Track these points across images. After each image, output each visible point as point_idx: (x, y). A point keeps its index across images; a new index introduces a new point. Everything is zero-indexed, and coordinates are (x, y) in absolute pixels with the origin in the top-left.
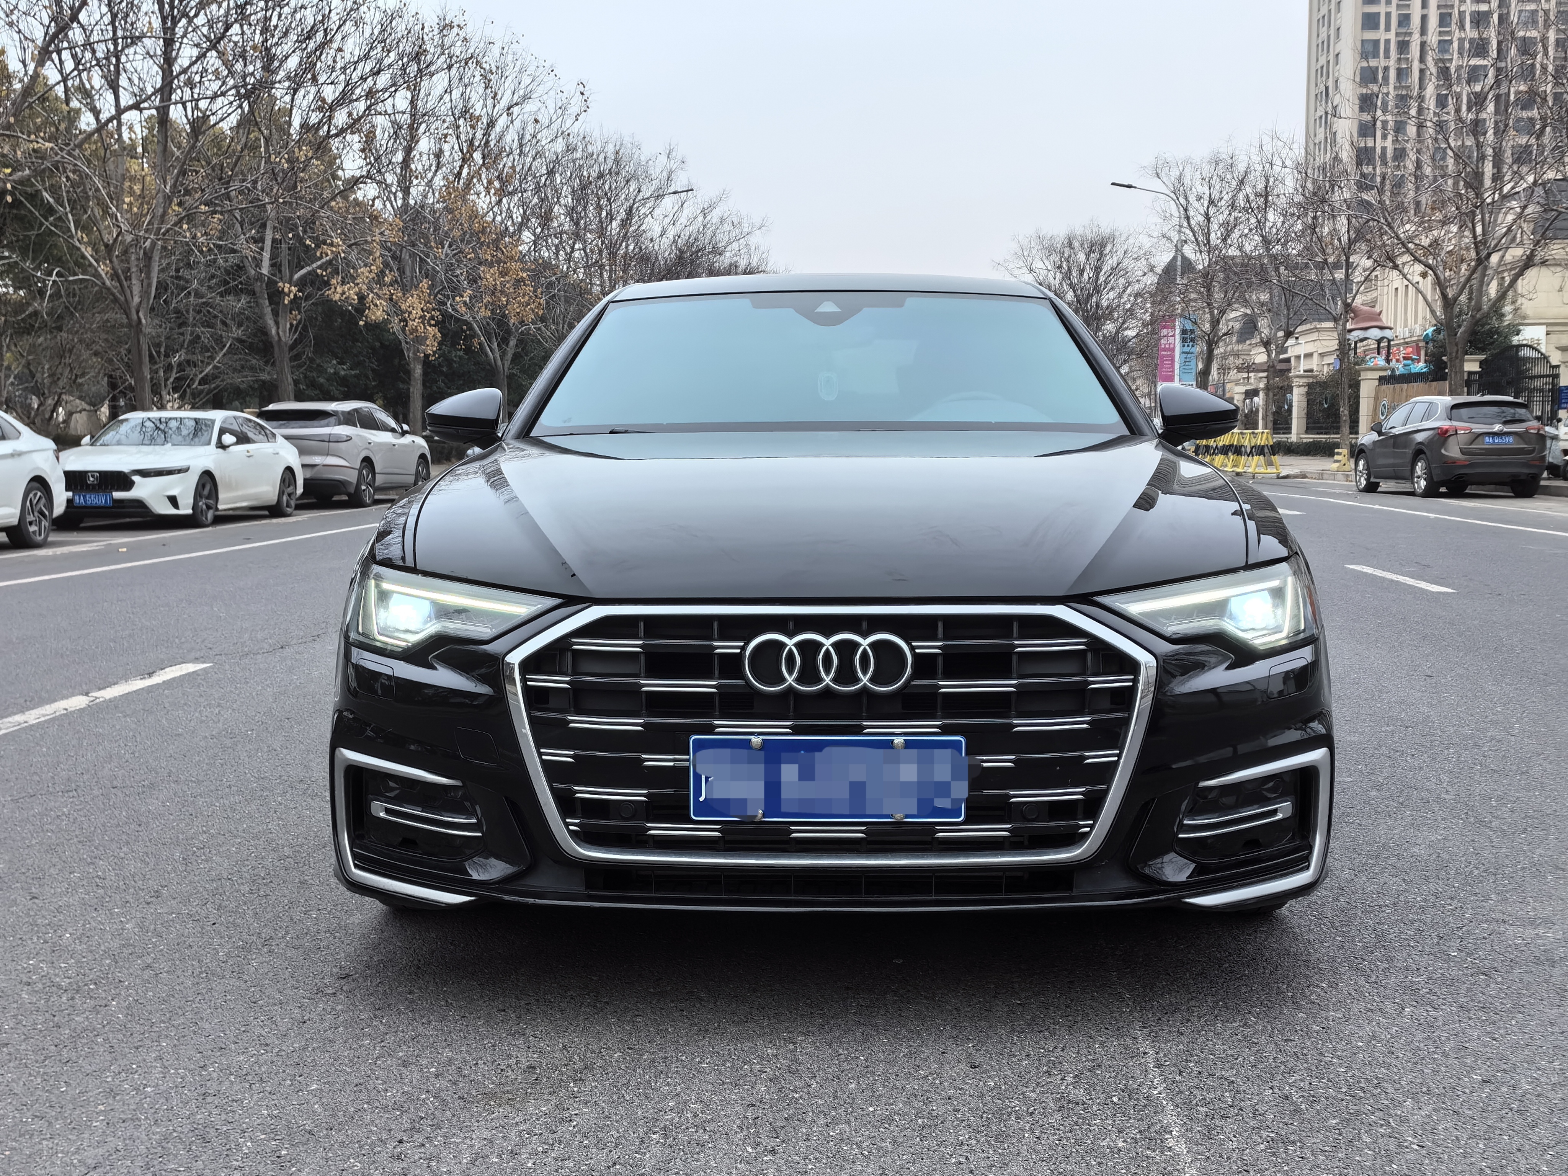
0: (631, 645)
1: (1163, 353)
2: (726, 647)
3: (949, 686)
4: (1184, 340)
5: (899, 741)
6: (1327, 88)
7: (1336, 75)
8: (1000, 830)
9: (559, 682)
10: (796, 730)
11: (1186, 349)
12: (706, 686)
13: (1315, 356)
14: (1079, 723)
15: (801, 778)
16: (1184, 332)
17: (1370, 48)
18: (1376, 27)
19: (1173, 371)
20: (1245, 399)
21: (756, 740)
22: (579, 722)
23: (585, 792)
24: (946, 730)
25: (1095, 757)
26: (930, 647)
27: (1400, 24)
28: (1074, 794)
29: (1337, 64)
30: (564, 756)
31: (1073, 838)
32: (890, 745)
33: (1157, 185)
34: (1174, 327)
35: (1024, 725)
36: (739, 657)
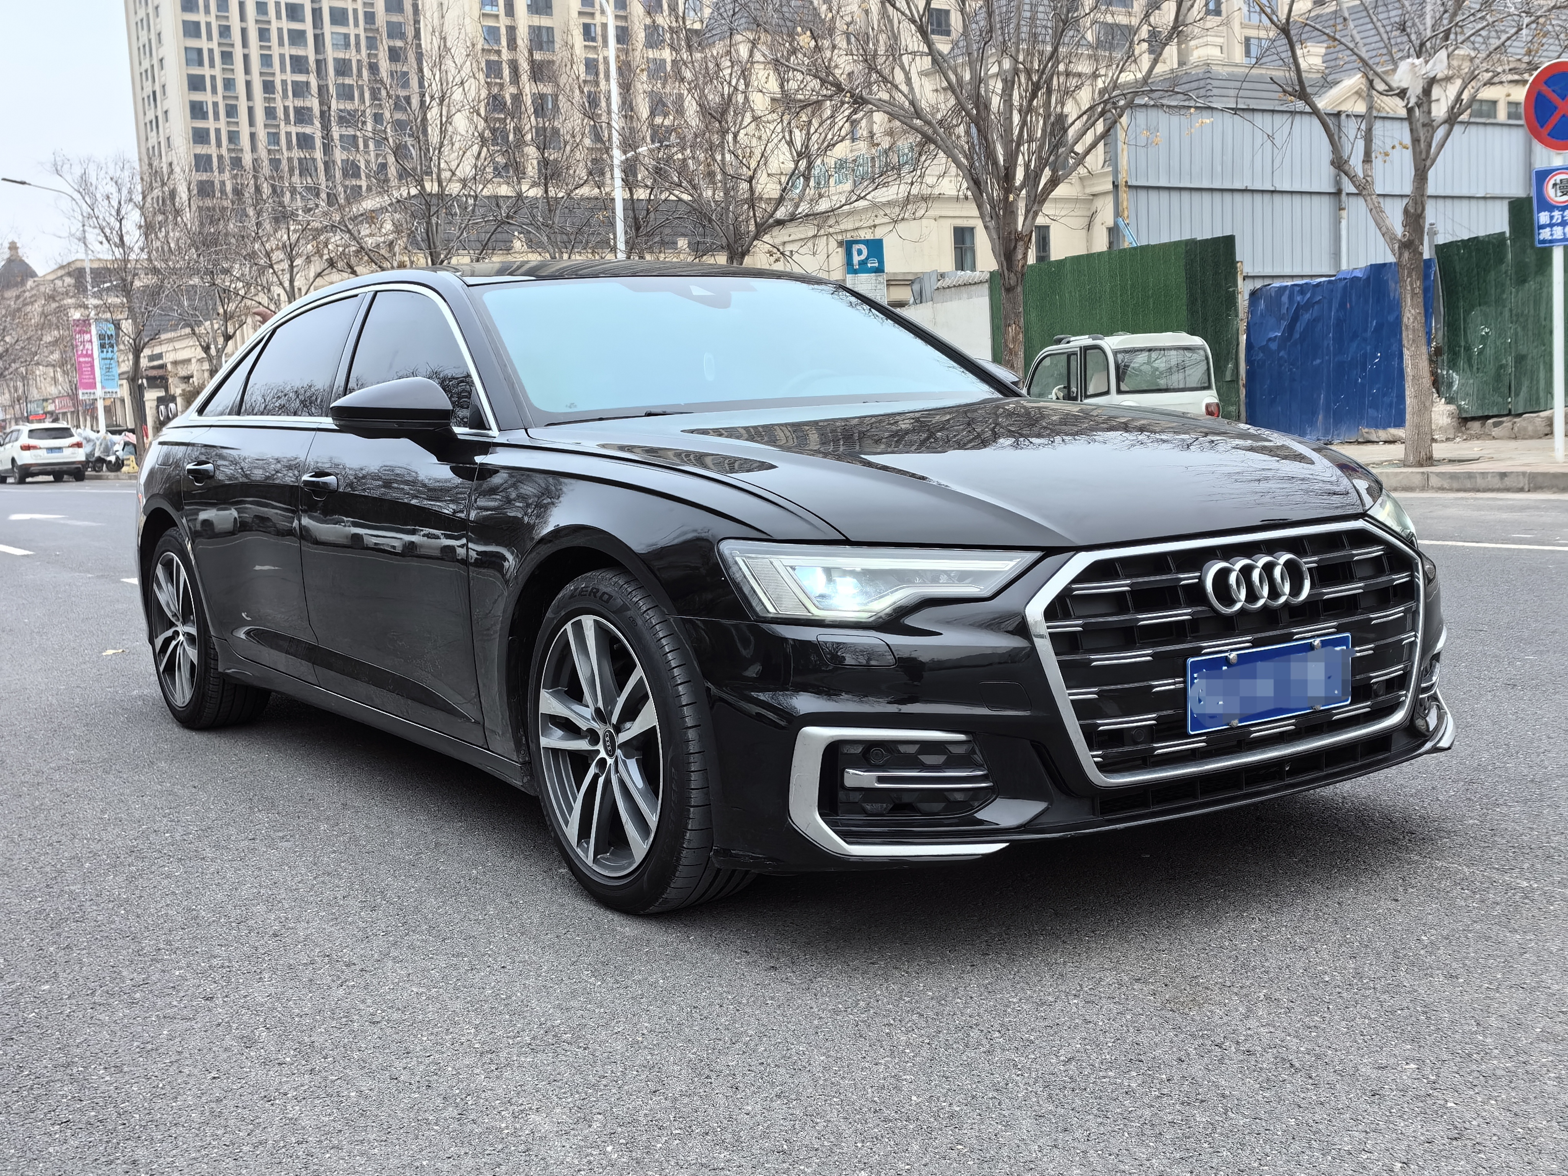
0: (1121, 585)
1: (82, 359)
2: (1188, 578)
3: (1329, 593)
4: (102, 346)
5: (1317, 642)
6: (154, 93)
7: (163, 79)
8: (1366, 707)
9: (1073, 626)
10: (1255, 643)
11: (104, 355)
12: (1182, 614)
13: (194, 361)
14: (1400, 612)
16: (101, 337)
17: (195, 56)
18: (198, 35)
19: (94, 378)
20: (158, 407)
21: (1233, 656)
22: (1100, 660)
23: (1107, 724)
24: (1340, 629)
25: (1408, 638)
27: (221, 35)
28: (1399, 670)
29: (162, 69)
30: (1089, 694)
31: (1398, 706)
32: (1311, 647)
33: (57, 182)
34: (90, 332)
35: (1376, 618)
36: (1201, 585)
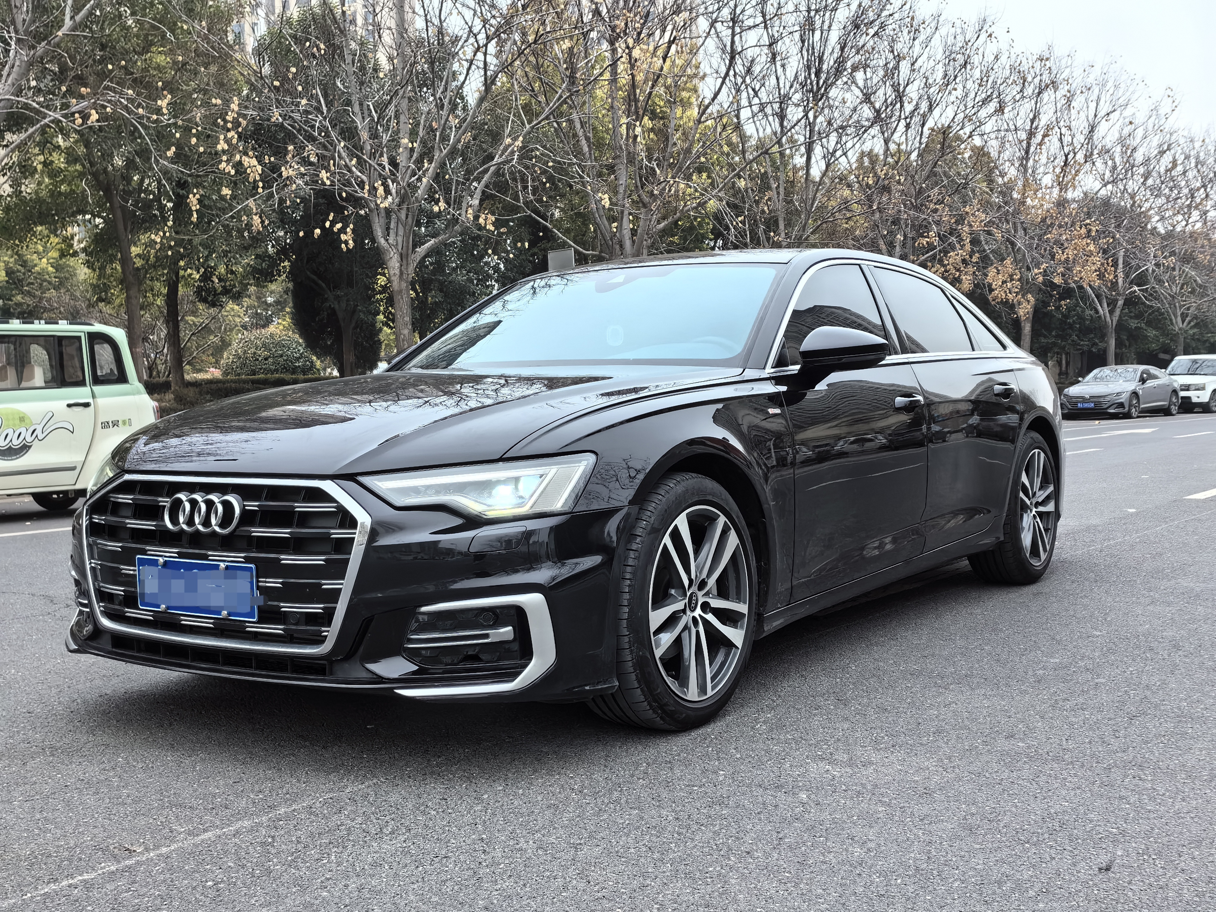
2: (163, 501)
3: (258, 532)
5: (222, 565)
8: (277, 629)
10: (181, 555)
12: (151, 525)
14: (318, 560)
15: (187, 590)
21: (161, 560)
24: (247, 560)
25: (328, 585)
26: (253, 506)
28: (316, 608)
31: (320, 640)
35: (287, 559)
